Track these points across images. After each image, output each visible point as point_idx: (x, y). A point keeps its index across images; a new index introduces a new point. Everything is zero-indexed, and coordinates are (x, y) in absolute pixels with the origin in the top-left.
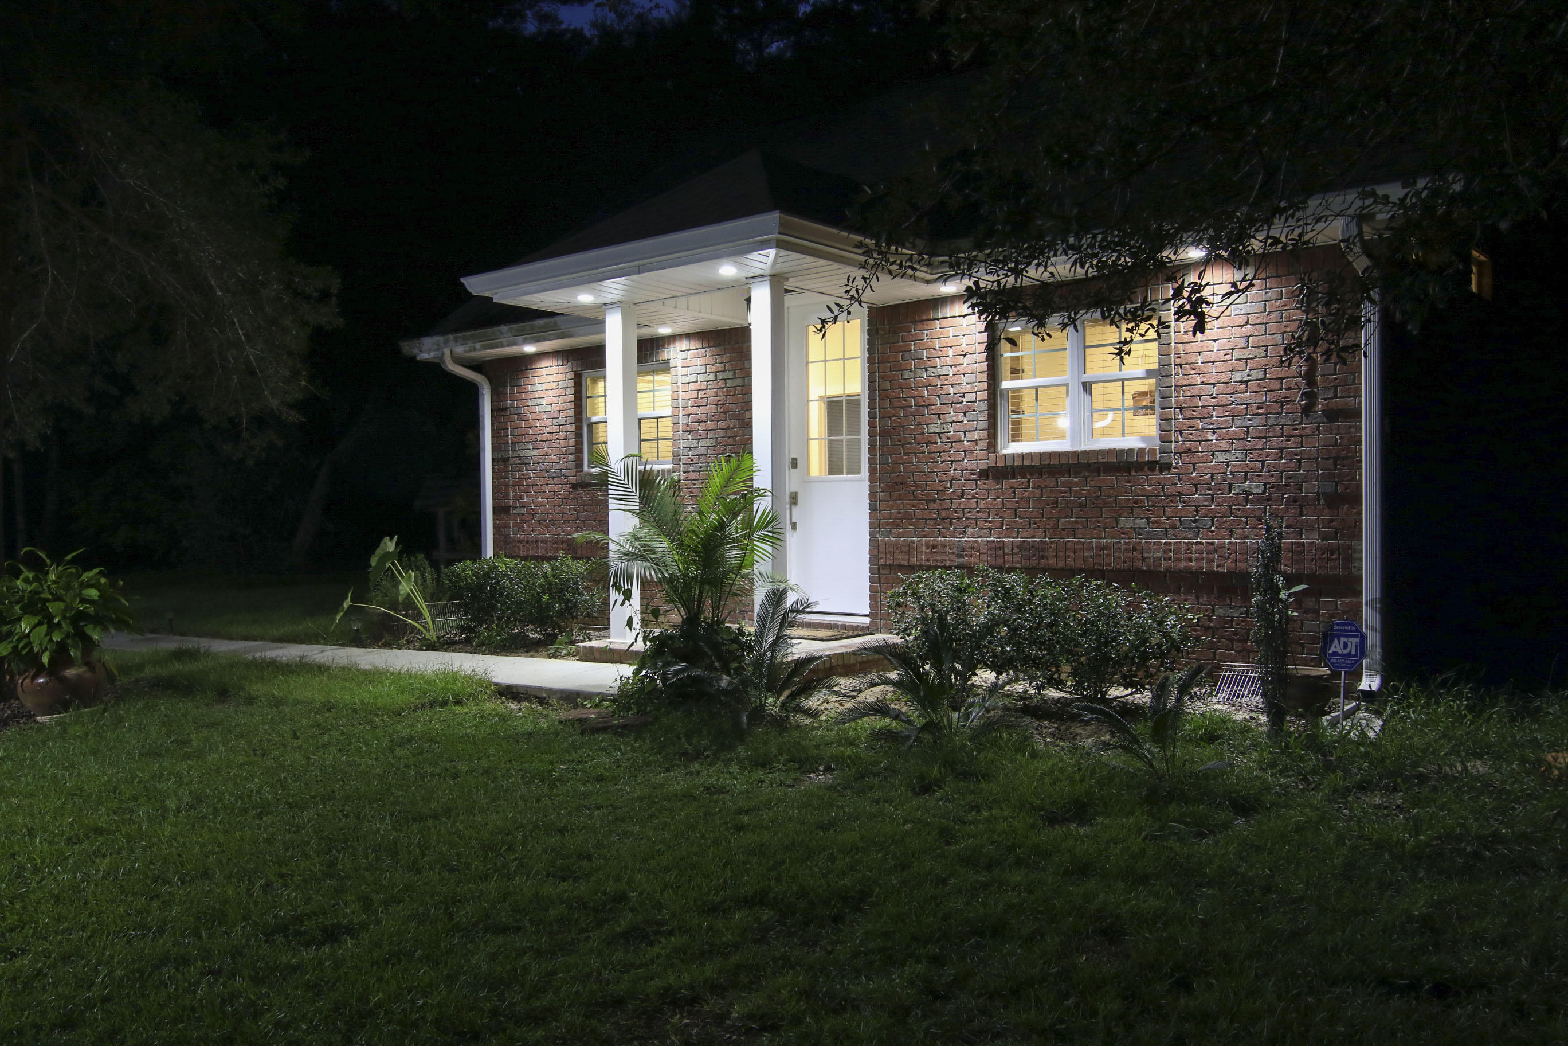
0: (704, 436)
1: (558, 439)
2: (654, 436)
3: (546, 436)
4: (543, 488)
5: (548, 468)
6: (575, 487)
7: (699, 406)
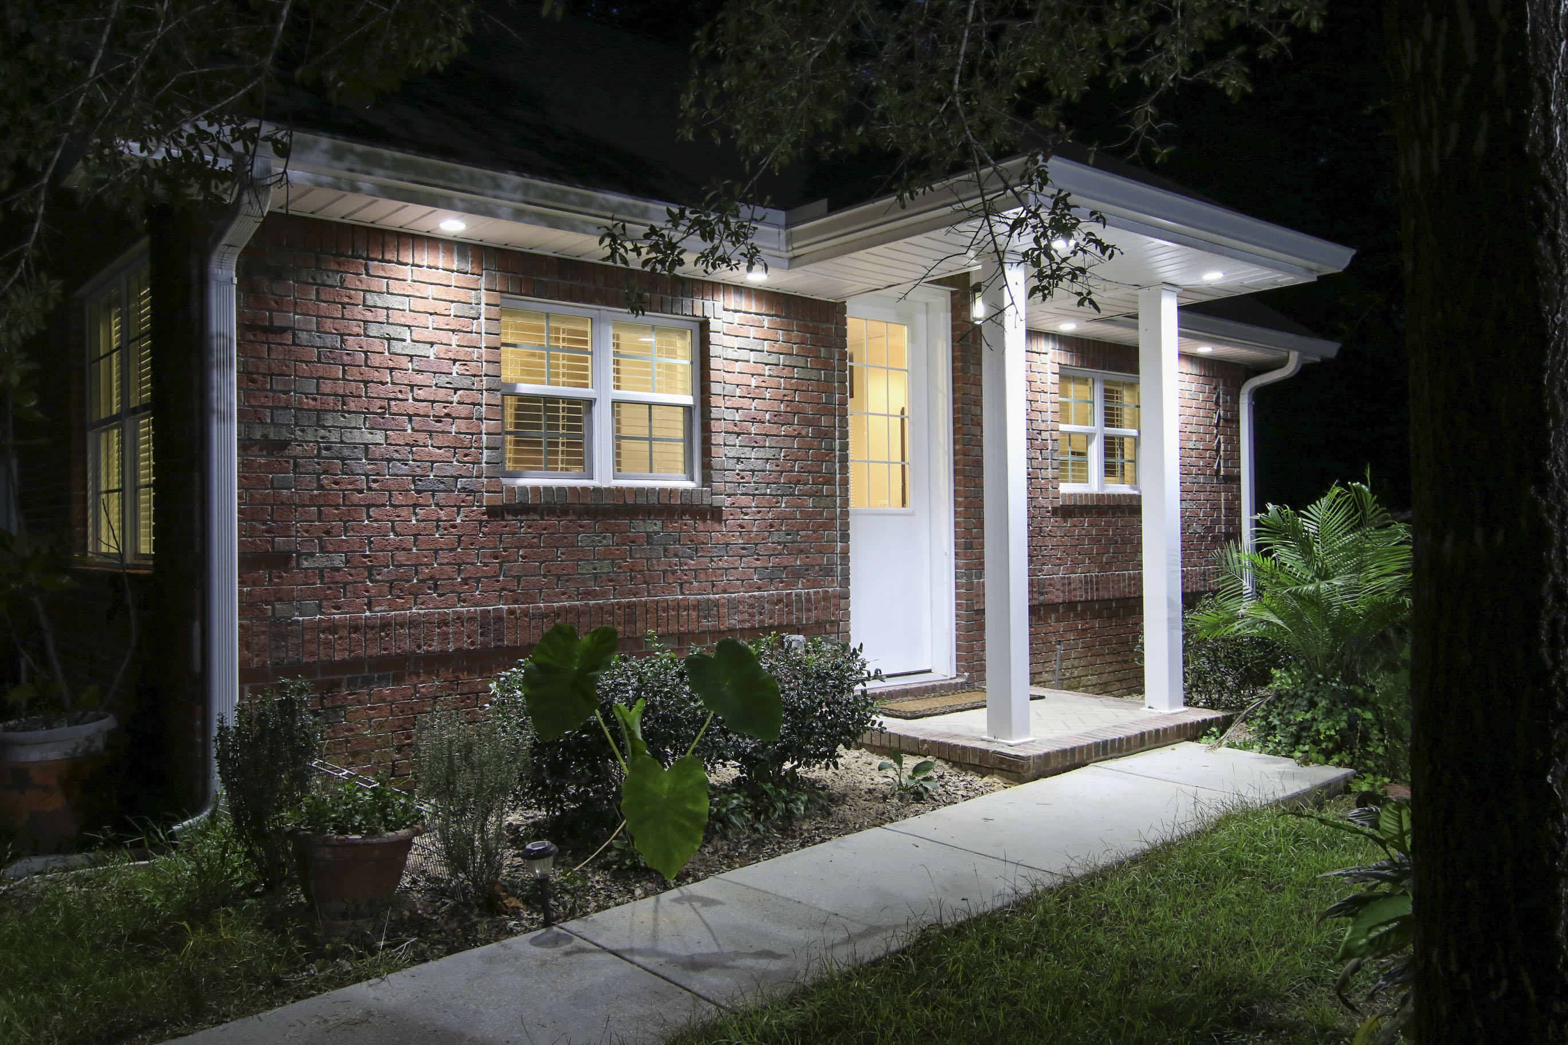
0: (761, 444)
1: (448, 415)
2: (645, 433)
3: (410, 406)
4: (405, 512)
5: (419, 471)
6: (494, 512)
7: (754, 399)
